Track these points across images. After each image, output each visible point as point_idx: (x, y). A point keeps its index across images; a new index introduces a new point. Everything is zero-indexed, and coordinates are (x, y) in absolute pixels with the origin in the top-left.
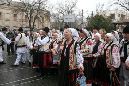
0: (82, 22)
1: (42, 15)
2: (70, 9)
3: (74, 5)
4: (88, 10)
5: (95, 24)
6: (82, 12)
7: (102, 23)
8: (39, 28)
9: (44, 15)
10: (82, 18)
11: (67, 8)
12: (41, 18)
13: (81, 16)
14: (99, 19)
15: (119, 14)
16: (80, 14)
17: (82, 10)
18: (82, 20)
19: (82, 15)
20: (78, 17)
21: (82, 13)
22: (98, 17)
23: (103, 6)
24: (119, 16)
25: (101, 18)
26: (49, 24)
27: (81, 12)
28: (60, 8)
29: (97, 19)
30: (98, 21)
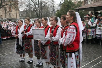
0: (53, 9)
1: (8, 3)
5: (64, 10)
8: (6, 18)
9: (10, 3)
10: (53, 5)
12: (6, 6)
13: (52, 2)
14: (68, 5)
18: (53, 6)
19: (53, 2)
20: (49, 3)
22: (67, 3)
26: (17, 13)
29: (66, 6)
30: (67, 7)
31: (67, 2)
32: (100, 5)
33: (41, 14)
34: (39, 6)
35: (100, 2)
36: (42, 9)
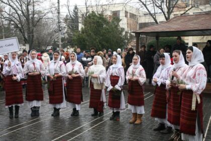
5: (90, 32)
6: (59, 6)
7: (104, 31)
10: (59, 19)
13: (57, 14)
14: (98, 22)
15: (126, 12)
16: (54, 9)
18: (59, 22)
19: (59, 13)
21: (59, 8)
22: (95, 18)
24: (126, 16)
25: (100, 21)
27: (57, 5)
29: (94, 23)
30: (95, 25)
31: (94, 16)
32: (179, 28)
33: (33, 36)
34: (28, 19)
35: (174, 22)
36: (34, 26)
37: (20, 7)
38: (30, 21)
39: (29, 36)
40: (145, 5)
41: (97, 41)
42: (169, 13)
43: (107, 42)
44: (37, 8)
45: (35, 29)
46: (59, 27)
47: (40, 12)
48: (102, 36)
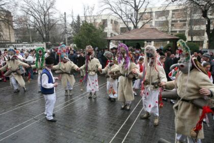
2: (46, 10)
3: (52, 4)
4: (72, 12)
5: (83, 36)
6: (65, 16)
7: (93, 35)
10: (65, 25)
11: (40, 8)
15: (112, 20)
16: (62, 18)
17: (65, 14)
18: (66, 27)
19: (65, 21)
21: (65, 18)
22: (87, 26)
23: (93, 10)
24: (111, 23)
25: (90, 28)
27: (64, 16)
28: (28, 8)
29: (86, 29)
30: (87, 31)
33: (49, 37)
34: (45, 25)
36: (49, 30)
37: (39, 17)
38: (47, 26)
39: (46, 37)
40: (121, 17)
41: (88, 41)
42: (137, 23)
43: (95, 42)
44: (51, 17)
45: (50, 32)
46: (66, 30)
47: (53, 20)
48: (92, 38)
